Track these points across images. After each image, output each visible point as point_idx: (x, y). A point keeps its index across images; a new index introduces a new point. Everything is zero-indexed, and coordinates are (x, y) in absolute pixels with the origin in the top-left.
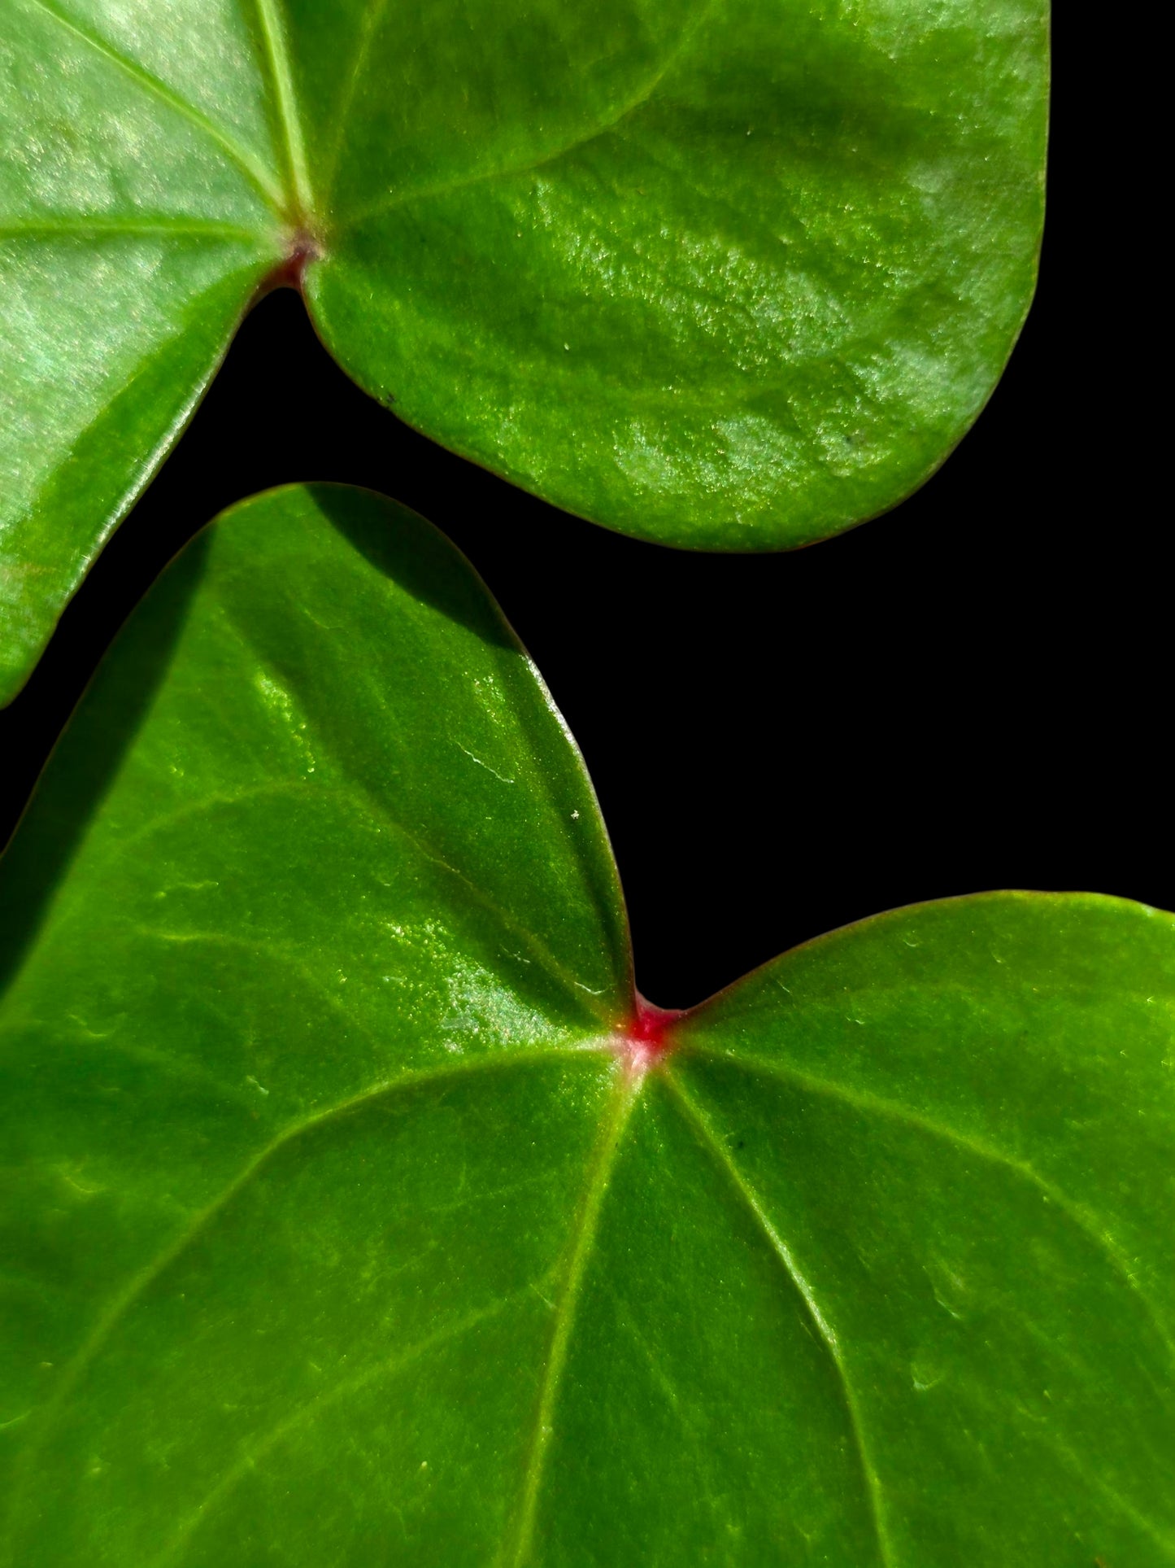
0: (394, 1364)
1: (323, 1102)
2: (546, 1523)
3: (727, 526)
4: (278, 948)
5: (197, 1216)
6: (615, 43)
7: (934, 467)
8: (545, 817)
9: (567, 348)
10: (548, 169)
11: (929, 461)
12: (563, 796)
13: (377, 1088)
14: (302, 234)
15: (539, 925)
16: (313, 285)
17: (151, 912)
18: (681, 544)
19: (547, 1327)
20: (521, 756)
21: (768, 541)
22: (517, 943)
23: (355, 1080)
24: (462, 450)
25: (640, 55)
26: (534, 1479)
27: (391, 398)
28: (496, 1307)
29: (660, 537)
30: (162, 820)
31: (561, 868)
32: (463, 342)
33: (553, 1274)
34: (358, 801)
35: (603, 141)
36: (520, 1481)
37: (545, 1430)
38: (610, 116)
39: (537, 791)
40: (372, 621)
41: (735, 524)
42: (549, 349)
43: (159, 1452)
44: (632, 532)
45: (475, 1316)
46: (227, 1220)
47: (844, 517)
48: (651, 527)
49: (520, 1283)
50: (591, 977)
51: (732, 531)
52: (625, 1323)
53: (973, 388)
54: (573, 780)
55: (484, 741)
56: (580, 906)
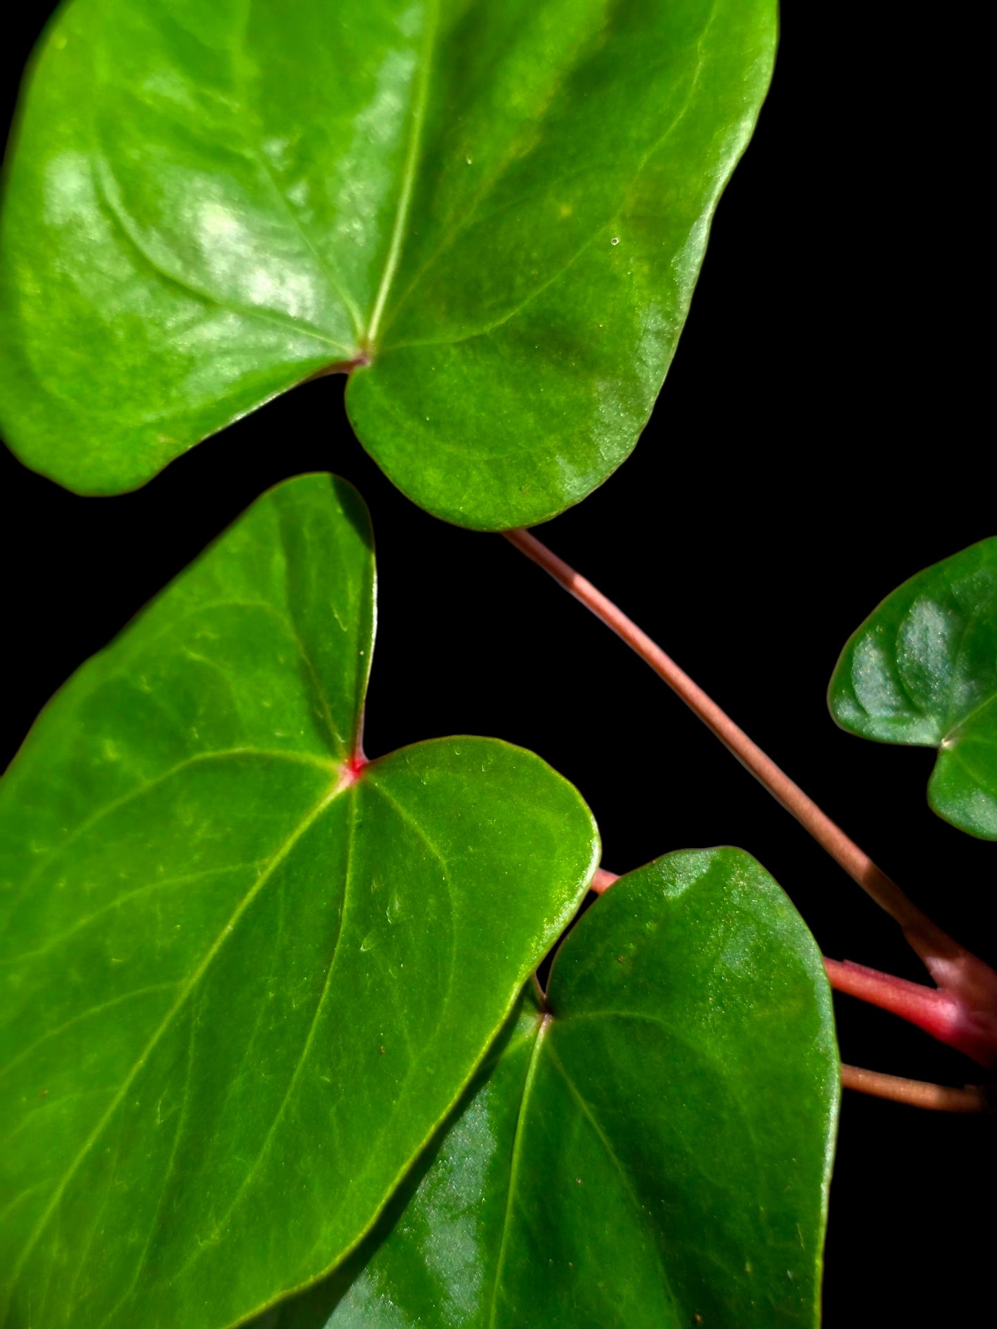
0: (189, 878)
1: (216, 749)
2: (211, 968)
3: (455, 511)
4: (228, 673)
5: (147, 783)
6: (503, 297)
7: (554, 514)
8: (352, 650)
9: (428, 419)
10: (456, 345)
11: (552, 510)
12: (362, 643)
13: (238, 749)
14: (365, 354)
15: (331, 700)
16: (355, 374)
17: (191, 642)
18: (433, 513)
19: (253, 881)
20: (355, 619)
21: (470, 523)
22: (320, 705)
23: (229, 743)
24: (369, 451)
25: (509, 304)
26: (214, 949)
27: (356, 424)
28: (239, 867)
29: (427, 507)
30: (214, 603)
31: (349, 676)
32: (393, 408)
33: (266, 860)
34: (286, 621)
35: (482, 337)
36: (209, 947)
37: (229, 928)
38: (487, 328)
39: (353, 639)
40: (327, 541)
41: (458, 511)
42: (421, 417)
43: (88, 886)
44: (416, 502)
45: (230, 868)
46: (159, 790)
47: (506, 522)
48: (424, 502)
49: (252, 859)
50: (343, 733)
51: (456, 514)
52: (281, 891)
53: (584, 483)
54: (368, 636)
55: (343, 608)
56: (349, 697)
